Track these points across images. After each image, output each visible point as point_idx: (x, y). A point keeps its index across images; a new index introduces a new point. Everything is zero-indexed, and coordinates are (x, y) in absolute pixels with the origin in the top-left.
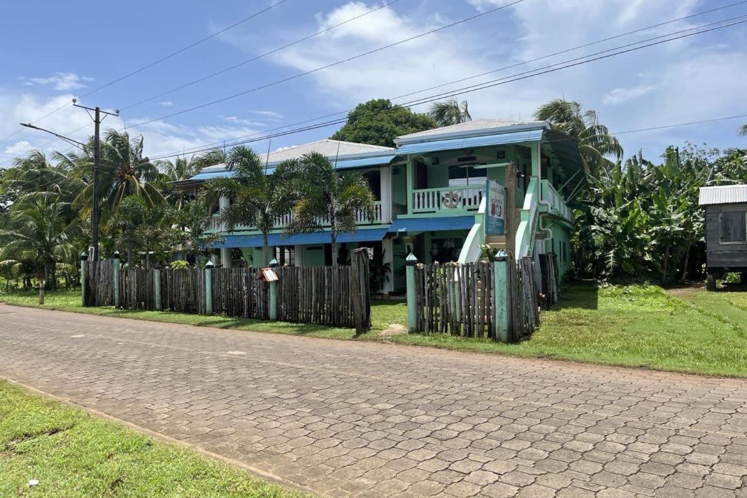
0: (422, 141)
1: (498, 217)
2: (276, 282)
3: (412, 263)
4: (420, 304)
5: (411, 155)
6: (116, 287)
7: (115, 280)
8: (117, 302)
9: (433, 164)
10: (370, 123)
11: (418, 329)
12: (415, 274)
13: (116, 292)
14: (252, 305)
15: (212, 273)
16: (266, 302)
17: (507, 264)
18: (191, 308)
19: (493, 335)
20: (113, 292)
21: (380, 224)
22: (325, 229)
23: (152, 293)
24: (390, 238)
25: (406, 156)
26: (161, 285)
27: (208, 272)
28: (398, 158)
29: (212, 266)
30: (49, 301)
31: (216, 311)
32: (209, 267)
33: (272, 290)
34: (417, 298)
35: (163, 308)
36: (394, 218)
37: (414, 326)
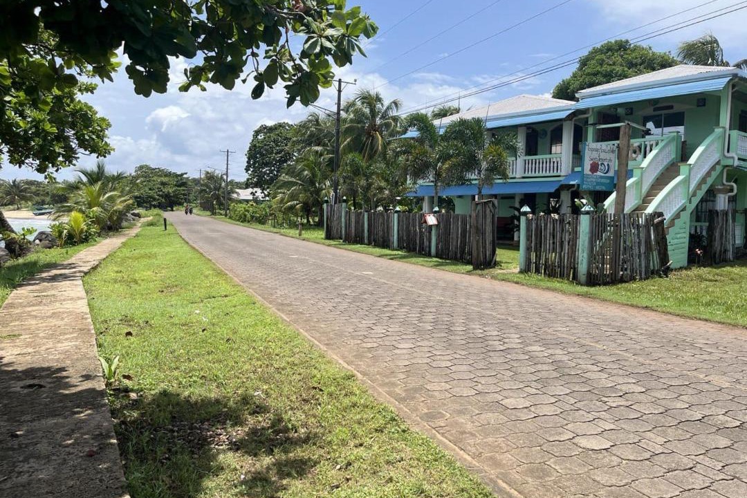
0: (604, 94)
1: (603, 175)
2: (437, 225)
3: (525, 214)
4: (528, 249)
5: (593, 108)
6: (343, 225)
7: (343, 219)
8: (343, 236)
9: (627, 115)
10: (599, 68)
11: (526, 270)
12: (526, 223)
13: (343, 229)
14: (422, 243)
15: (399, 217)
16: (430, 242)
17: (590, 217)
18: (385, 244)
19: (575, 279)
20: (341, 228)
21: (559, 176)
22: (474, 182)
23: (363, 231)
24: (568, 190)
25: (588, 109)
26: (369, 225)
27: (396, 215)
28: (577, 113)
29: (399, 211)
30: (306, 234)
31: (400, 248)
32: (397, 212)
33: (433, 232)
34: (526, 243)
35: (369, 244)
36: (573, 170)
37: (523, 267)
